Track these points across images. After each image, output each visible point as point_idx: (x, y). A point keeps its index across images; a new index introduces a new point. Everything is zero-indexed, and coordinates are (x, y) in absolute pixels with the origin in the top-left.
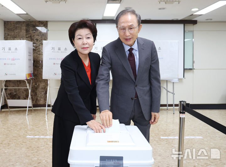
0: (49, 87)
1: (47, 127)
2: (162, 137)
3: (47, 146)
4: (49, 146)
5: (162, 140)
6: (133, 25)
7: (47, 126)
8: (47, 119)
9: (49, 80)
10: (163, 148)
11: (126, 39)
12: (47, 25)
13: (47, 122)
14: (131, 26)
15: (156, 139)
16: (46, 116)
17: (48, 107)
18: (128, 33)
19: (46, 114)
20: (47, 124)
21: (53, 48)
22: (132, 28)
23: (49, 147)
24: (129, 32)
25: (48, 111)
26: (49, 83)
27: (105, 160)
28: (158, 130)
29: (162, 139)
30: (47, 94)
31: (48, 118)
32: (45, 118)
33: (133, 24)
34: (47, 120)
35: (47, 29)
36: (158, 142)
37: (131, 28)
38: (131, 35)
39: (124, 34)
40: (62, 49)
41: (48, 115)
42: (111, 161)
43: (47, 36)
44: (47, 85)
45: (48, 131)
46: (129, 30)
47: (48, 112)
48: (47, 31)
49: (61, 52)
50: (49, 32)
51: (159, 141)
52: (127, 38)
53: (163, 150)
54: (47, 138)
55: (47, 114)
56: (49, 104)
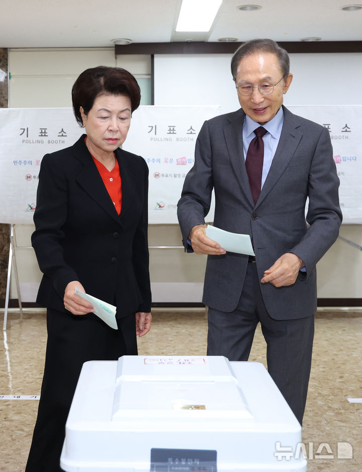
0: (13, 246)
1: (9, 368)
2: (351, 400)
3: (7, 423)
4: (14, 424)
5: (352, 407)
6: (269, 78)
7: (9, 364)
8: (8, 342)
9: (14, 225)
10: (355, 432)
11: (255, 110)
12: (7, 60)
13: (7, 353)
14: (264, 80)
15: (336, 406)
16: (5, 334)
17: (10, 306)
18: (258, 97)
19: (5, 328)
20: (8, 358)
21: (25, 131)
22: (267, 86)
23: (13, 428)
24: (262, 94)
25: (12, 319)
26: (12, 235)
27: (166, 461)
28: (341, 377)
29: (353, 404)
30: (7, 267)
31: (12, 340)
32: (3, 339)
33: (270, 76)
34: (9, 346)
35: (6, 71)
36: (341, 413)
37: (264, 84)
38: (266, 101)
39: (250, 99)
40: (53, 134)
41: (12, 331)
42: (183, 463)
43: (7, 93)
44: (9, 242)
45: (11, 378)
46: (262, 91)
47: (12, 322)
48: (6, 77)
49: (49, 142)
50: (12, 83)
51: (343, 411)
52: (257, 107)
53: (355, 439)
54: (6, 401)
55: (8, 328)
56: (15, 296)
